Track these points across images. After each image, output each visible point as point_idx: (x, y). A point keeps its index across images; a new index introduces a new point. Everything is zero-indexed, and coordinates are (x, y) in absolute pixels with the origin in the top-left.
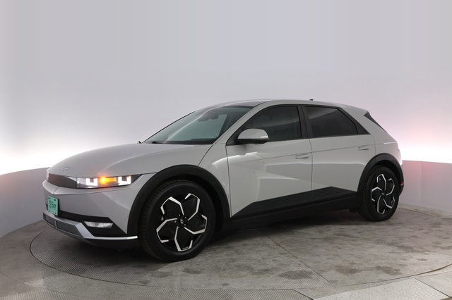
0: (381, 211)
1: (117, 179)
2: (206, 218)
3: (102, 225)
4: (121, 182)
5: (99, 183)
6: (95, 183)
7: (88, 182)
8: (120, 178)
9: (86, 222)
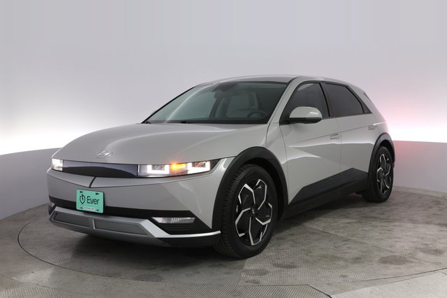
0: (383, 191)
1: (186, 166)
2: (271, 206)
3: (174, 220)
4: (192, 170)
5: (171, 170)
6: (166, 171)
7: (150, 170)
8: (190, 165)
9: (154, 218)
